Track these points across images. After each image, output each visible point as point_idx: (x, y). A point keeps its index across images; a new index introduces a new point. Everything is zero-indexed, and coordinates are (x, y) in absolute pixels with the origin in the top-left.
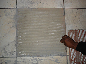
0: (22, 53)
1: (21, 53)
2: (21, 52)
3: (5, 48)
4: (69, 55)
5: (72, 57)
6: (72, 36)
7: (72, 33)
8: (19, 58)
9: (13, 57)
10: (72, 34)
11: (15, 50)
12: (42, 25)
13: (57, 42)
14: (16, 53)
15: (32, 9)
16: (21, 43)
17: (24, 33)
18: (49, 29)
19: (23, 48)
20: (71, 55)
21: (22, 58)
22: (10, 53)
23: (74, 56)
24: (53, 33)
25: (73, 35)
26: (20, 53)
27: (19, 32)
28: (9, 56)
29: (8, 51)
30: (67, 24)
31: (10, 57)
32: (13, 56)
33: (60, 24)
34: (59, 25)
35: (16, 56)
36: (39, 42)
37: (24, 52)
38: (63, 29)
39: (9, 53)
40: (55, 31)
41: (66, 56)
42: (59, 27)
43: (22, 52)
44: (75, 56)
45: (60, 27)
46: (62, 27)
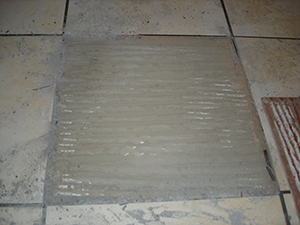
0: (69, 190)
1: (65, 190)
2: (65, 184)
6: (283, 116)
7: (279, 107)
8: (54, 207)
9: (28, 205)
10: (280, 110)
11: (42, 175)
12: (157, 86)
13: (227, 144)
14: (41, 185)
16: (69, 148)
17: (84, 111)
18: (184, 97)
19: (76, 168)
21: (69, 207)
22: (16, 185)
24: (204, 111)
26: (63, 190)
27: (65, 106)
28: (7, 200)
29: (8, 180)
30: (253, 81)
31: (13, 205)
32: (25, 199)
33: (228, 83)
35: (41, 201)
36: (147, 143)
37: (81, 186)
38: (240, 98)
39: (9, 188)
40: (212, 105)
41: (278, 197)
42: (225, 92)
43: (70, 184)
45: (230, 93)
46: (235, 93)
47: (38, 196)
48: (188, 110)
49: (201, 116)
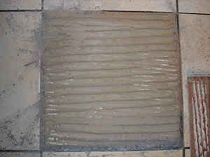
0: (55, 141)
1: (52, 141)
2: (52, 137)
3: (7, 124)
4: (189, 148)
5: (197, 152)
6: (199, 93)
7: (198, 85)
8: (47, 153)
9: (31, 151)
10: (199, 89)
11: (37, 132)
12: (114, 61)
13: (157, 110)
14: (38, 139)
15: (86, 12)
16: (53, 112)
17: (61, 83)
18: (133, 71)
19: (58, 127)
20: (197, 148)
21: (56, 153)
22: (23, 138)
23: (204, 150)
24: (145, 83)
25: (203, 89)
27: (48, 78)
28: (18, 148)
29: (17, 135)
30: (185, 59)
31: (22, 151)
32: (29, 147)
34: (164, 63)
35: (38, 149)
36: (104, 109)
37: (62, 139)
38: (173, 73)
39: (19, 140)
40: (152, 78)
41: (182, 151)
42: (163, 67)
43: (55, 137)
44: (206, 150)
45: (166, 67)
46: (170, 68)
47: (37, 146)
48: (134, 83)
49: (143, 87)
